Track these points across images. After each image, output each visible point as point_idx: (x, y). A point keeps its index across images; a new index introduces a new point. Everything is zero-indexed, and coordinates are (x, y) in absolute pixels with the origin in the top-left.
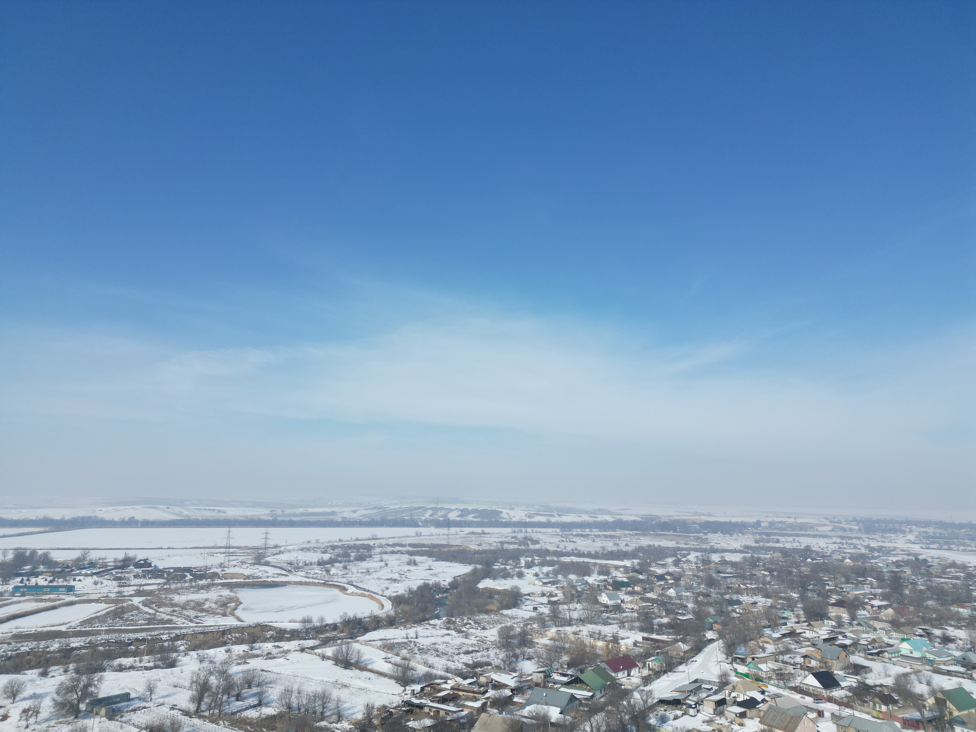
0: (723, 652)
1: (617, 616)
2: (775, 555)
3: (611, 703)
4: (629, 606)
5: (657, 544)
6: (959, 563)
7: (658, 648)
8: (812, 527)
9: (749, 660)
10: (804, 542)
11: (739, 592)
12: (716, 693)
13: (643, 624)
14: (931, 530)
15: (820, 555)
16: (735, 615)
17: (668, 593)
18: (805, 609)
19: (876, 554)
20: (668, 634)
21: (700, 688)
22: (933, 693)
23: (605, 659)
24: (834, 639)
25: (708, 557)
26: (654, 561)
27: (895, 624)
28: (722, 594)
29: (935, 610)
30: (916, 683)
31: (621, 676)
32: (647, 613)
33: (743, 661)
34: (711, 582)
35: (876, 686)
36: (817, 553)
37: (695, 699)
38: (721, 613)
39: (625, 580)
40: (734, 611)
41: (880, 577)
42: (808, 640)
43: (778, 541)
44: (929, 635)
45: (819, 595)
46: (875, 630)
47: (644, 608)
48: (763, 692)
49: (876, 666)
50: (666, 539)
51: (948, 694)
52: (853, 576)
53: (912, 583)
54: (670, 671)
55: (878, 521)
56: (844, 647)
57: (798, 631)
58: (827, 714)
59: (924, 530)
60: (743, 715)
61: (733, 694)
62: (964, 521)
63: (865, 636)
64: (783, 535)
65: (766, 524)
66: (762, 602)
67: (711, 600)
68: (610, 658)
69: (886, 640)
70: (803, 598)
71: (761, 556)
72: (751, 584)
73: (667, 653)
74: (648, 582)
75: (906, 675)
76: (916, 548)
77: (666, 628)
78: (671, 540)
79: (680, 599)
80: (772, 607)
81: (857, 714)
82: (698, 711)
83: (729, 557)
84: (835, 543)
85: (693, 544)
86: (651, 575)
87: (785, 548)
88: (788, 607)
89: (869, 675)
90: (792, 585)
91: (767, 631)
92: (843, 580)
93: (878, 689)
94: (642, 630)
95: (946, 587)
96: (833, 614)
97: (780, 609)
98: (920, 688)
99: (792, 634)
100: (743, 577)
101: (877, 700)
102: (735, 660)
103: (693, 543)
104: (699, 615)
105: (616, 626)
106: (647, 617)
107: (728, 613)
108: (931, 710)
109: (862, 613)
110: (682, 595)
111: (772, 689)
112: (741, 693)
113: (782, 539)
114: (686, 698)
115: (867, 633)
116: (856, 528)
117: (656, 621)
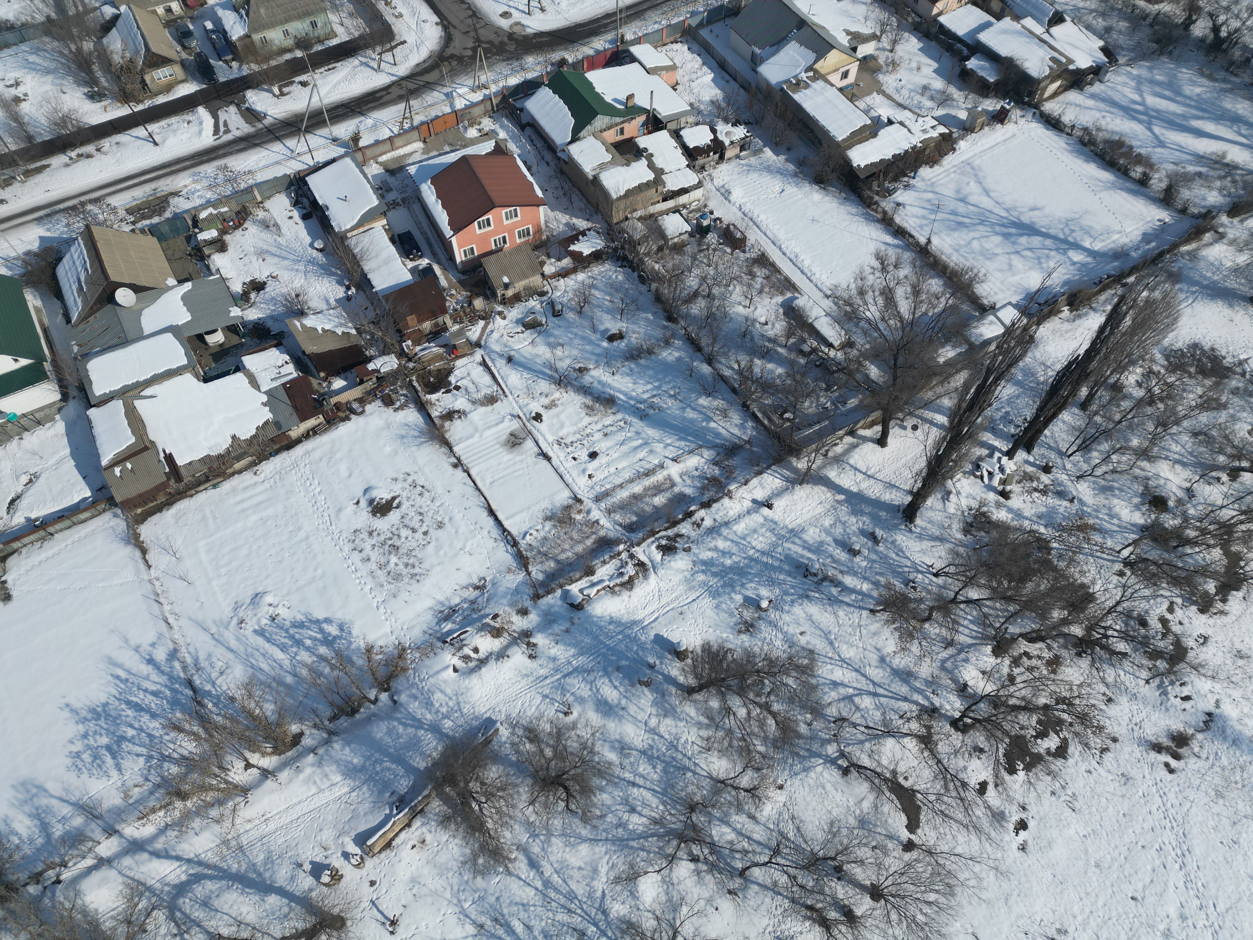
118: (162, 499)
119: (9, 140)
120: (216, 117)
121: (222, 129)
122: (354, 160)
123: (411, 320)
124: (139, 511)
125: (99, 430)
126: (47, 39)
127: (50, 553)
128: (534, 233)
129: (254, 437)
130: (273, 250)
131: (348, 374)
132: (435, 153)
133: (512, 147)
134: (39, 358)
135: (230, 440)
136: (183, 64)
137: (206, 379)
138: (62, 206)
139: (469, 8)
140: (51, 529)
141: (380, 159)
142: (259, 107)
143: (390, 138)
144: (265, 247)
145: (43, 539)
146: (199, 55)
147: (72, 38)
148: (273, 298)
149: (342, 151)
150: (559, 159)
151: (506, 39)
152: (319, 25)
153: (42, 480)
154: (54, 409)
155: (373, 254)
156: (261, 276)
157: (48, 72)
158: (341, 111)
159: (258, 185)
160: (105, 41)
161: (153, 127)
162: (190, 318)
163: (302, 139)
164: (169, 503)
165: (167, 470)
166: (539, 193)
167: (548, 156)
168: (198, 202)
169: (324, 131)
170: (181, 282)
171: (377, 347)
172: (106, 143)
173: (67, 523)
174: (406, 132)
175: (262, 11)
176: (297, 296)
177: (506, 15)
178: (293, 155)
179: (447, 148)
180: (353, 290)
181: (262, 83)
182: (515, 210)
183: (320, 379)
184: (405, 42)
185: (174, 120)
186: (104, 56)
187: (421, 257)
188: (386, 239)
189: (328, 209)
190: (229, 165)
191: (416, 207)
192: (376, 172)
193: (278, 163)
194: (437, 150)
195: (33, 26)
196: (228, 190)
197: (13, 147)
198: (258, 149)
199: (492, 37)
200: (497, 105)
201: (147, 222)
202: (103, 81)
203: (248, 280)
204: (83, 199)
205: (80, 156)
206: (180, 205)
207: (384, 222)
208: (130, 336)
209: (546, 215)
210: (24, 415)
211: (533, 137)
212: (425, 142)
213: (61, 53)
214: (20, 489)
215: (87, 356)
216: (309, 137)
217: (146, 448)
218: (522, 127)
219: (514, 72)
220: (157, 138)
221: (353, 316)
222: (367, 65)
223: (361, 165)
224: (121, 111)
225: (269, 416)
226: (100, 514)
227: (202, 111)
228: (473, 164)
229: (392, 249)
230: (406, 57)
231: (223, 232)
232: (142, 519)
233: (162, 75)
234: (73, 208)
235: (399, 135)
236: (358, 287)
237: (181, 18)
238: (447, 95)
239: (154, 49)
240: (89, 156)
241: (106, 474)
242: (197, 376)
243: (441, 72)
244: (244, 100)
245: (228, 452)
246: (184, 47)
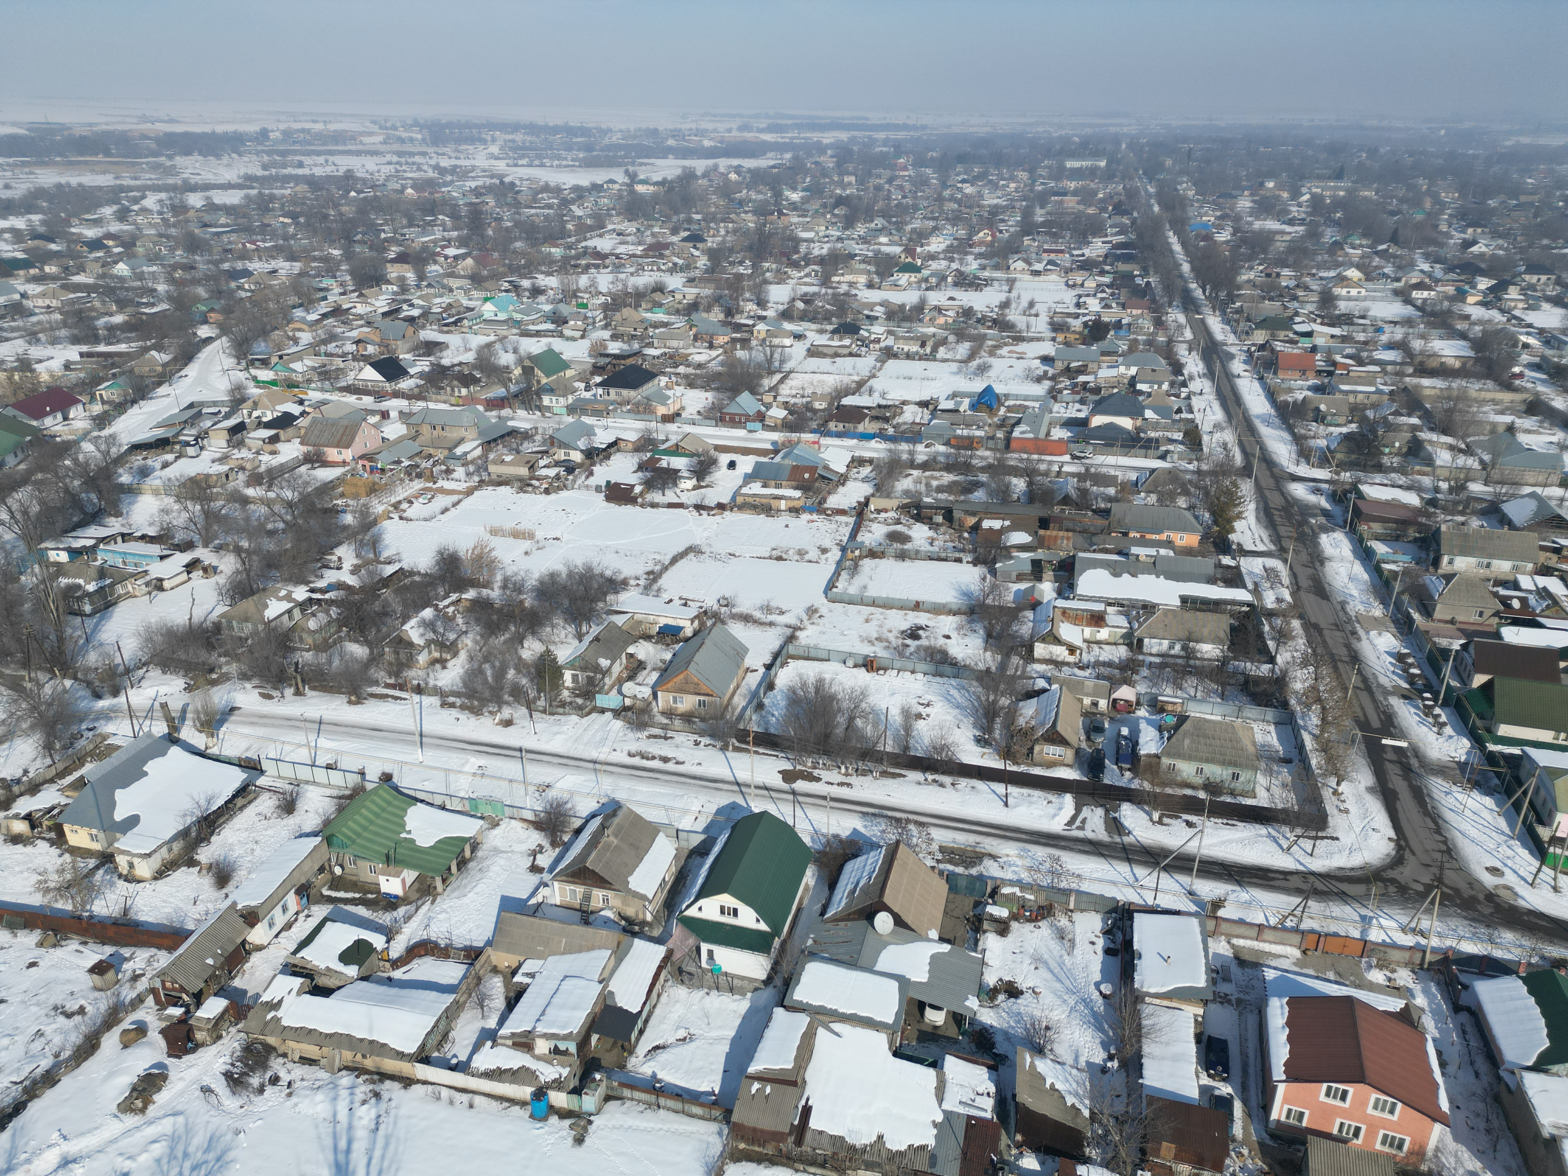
0: (230, 355)
1: (20, 323)
2: (298, 189)
3: (41, 469)
4: (40, 302)
5: (74, 181)
6: (552, 184)
7: (113, 365)
8: (353, 138)
9: (274, 360)
10: (343, 164)
11: (245, 255)
12: (227, 416)
13: (76, 331)
14: (519, 137)
15: (369, 184)
16: (243, 294)
17: (115, 271)
18: (352, 273)
19: (449, 178)
20: (129, 340)
21: (199, 414)
22: (520, 361)
23: (13, 400)
24: (398, 310)
25: (181, 200)
26: (76, 215)
27: (476, 280)
28: (216, 263)
29: (523, 254)
30: (501, 353)
31: (52, 424)
32: (80, 311)
33: (265, 363)
34: (193, 245)
35: (454, 366)
36: (364, 181)
37: (194, 432)
38: (218, 294)
39: (20, 255)
40: (240, 288)
41: (455, 215)
42: (360, 317)
43: (301, 165)
44: (516, 288)
45: (371, 248)
46: (451, 290)
47: (72, 302)
48: (301, 402)
49: (453, 340)
50: (92, 171)
51: (535, 359)
52: (418, 214)
53: (496, 219)
54: (143, 398)
55: (449, 125)
56: (411, 320)
57: (345, 307)
58: (393, 414)
59: (510, 137)
60: (274, 439)
61: (255, 414)
62: (559, 122)
63: (438, 300)
64: (308, 153)
65: (277, 134)
66: (285, 268)
67: (198, 275)
68: (21, 396)
69: (465, 302)
70: (348, 256)
71: (275, 191)
72: (264, 241)
73: (131, 371)
74: (71, 254)
75: (489, 345)
76: (501, 166)
77: (123, 331)
78: (104, 173)
79: (141, 280)
80: (302, 274)
81: (432, 405)
82: (202, 448)
83: (220, 198)
84: (389, 163)
85: (148, 178)
86: (74, 241)
87: (313, 175)
88: (327, 271)
89: (445, 353)
90: (330, 237)
91: (299, 313)
92: (405, 222)
93: (457, 368)
94: (75, 340)
95: (537, 220)
96: (394, 275)
97: (315, 277)
98: (506, 359)
99: (337, 312)
100: (247, 230)
101: (455, 383)
102: (252, 363)
103: (148, 176)
104: (181, 302)
105: (20, 342)
106: (81, 319)
107: (231, 292)
108: (517, 383)
109: (433, 269)
110: (143, 272)
111: (314, 395)
112: (267, 408)
113: (307, 160)
114: (178, 434)
115: (441, 296)
116: (419, 136)
117: (101, 322)
118: (769, 1150)
119: (890, 742)
120: (1078, 810)
121: (1078, 823)
122: (1202, 925)
123: (1167, 1149)
124: (742, 1146)
125: (771, 1034)
126: (975, 683)
127: (644, 1125)
128: (1411, 1153)
129: (900, 1154)
130: (1053, 965)
131: (1049, 1160)
132: (1311, 972)
133: (1429, 1023)
134: (776, 931)
135: (875, 1138)
136: (1078, 752)
137: (897, 1054)
138: (890, 813)
139: (1445, 842)
140: (662, 1101)
141: (1235, 941)
142: (1127, 823)
143: (1260, 926)
144: (1046, 957)
145: (649, 1105)
146: (1098, 751)
147: (996, 690)
148: (1019, 1014)
149: (1193, 908)
150: (1499, 1079)
151: (1481, 897)
152: (1241, 779)
153: (693, 1045)
154: (751, 987)
155: (1164, 1039)
156: (1023, 984)
157: (958, 706)
158: (1216, 869)
159: (1079, 893)
160: (1021, 704)
161: (1013, 790)
162: (925, 980)
163: (1155, 874)
164: (772, 1161)
165: (796, 1123)
166: (1444, 1105)
167: (1482, 1065)
168: (1009, 875)
169: (1185, 879)
170: (942, 940)
171: (1104, 1152)
172: (963, 782)
173: (678, 1105)
174: (1285, 929)
175: (1187, 742)
176: (1047, 1028)
177: (1494, 871)
178: (1135, 884)
179: (1331, 975)
180: (1115, 1064)
181: (1145, 803)
182: (1394, 1105)
183: (1014, 1141)
184: (1337, 839)
185: (1036, 793)
186: (1012, 714)
187: (1224, 1080)
188: (1192, 1031)
189: (1140, 957)
190: (1063, 859)
191: (1252, 1020)
192: (1221, 952)
193: (1114, 883)
194: (1316, 970)
195: (973, 670)
196: (1046, 881)
197: (889, 749)
198: (1102, 860)
199: (1462, 885)
200: (1430, 963)
201: (950, 867)
202: (997, 734)
203: (1007, 978)
204: (911, 817)
205: (935, 781)
206: (991, 869)
207: (1200, 1011)
208: (862, 962)
209: (1440, 1140)
210: (726, 974)
211: (1468, 1029)
212: (1304, 952)
213: (979, 698)
214: (671, 1040)
215: (812, 955)
216: (1164, 875)
217: (794, 1084)
218: (1457, 1008)
219: (1475, 938)
220: (1010, 800)
221: (1096, 1094)
222: (1275, 840)
223: (1206, 935)
224: (994, 763)
225: (931, 1142)
226: (710, 1120)
227: (1068, 800)
228: (1359, 1013)
229: (1192, 1048)
230: (1329, 855)
231: (1015, 917)
232: (737, 1157)
233: (1052, 751)
234: (898, 820)
235: (1275, 928)
236: (1123, 1065)
237: (1102, 714)
238: (1363, 918)
239: (1059, 728)
240: (942, 785)
241: (745, 1081)
242: (891, 1043)
243: (1369, 890)
244: (1116, 809)
245: (864, 1150)
246: (1088, 739)
